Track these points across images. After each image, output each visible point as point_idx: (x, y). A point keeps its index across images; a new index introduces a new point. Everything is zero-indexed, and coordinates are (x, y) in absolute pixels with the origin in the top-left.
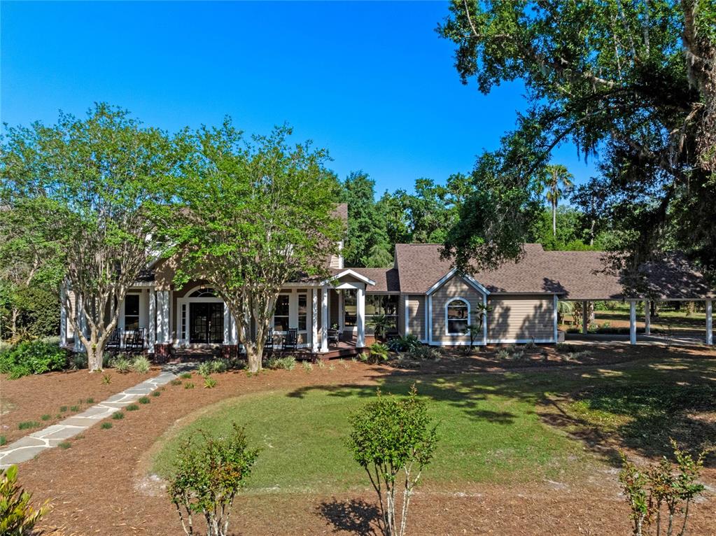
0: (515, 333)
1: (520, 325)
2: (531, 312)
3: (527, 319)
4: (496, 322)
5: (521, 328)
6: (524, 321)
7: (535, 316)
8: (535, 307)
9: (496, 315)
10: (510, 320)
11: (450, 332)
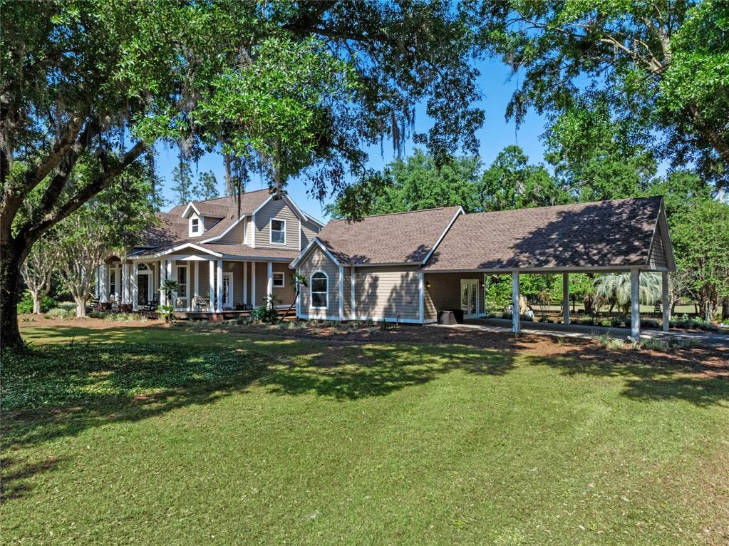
0: (383, 307)
1: (387, 297)
2: (399, 282)
3: (394, 290)
4: (366, 294)
5: (389, 300)
6: (392, 293)
7: (401, 286)
8: (402, 277)
9: (367, 286)
10: (379, 292)
11: (313, 305)
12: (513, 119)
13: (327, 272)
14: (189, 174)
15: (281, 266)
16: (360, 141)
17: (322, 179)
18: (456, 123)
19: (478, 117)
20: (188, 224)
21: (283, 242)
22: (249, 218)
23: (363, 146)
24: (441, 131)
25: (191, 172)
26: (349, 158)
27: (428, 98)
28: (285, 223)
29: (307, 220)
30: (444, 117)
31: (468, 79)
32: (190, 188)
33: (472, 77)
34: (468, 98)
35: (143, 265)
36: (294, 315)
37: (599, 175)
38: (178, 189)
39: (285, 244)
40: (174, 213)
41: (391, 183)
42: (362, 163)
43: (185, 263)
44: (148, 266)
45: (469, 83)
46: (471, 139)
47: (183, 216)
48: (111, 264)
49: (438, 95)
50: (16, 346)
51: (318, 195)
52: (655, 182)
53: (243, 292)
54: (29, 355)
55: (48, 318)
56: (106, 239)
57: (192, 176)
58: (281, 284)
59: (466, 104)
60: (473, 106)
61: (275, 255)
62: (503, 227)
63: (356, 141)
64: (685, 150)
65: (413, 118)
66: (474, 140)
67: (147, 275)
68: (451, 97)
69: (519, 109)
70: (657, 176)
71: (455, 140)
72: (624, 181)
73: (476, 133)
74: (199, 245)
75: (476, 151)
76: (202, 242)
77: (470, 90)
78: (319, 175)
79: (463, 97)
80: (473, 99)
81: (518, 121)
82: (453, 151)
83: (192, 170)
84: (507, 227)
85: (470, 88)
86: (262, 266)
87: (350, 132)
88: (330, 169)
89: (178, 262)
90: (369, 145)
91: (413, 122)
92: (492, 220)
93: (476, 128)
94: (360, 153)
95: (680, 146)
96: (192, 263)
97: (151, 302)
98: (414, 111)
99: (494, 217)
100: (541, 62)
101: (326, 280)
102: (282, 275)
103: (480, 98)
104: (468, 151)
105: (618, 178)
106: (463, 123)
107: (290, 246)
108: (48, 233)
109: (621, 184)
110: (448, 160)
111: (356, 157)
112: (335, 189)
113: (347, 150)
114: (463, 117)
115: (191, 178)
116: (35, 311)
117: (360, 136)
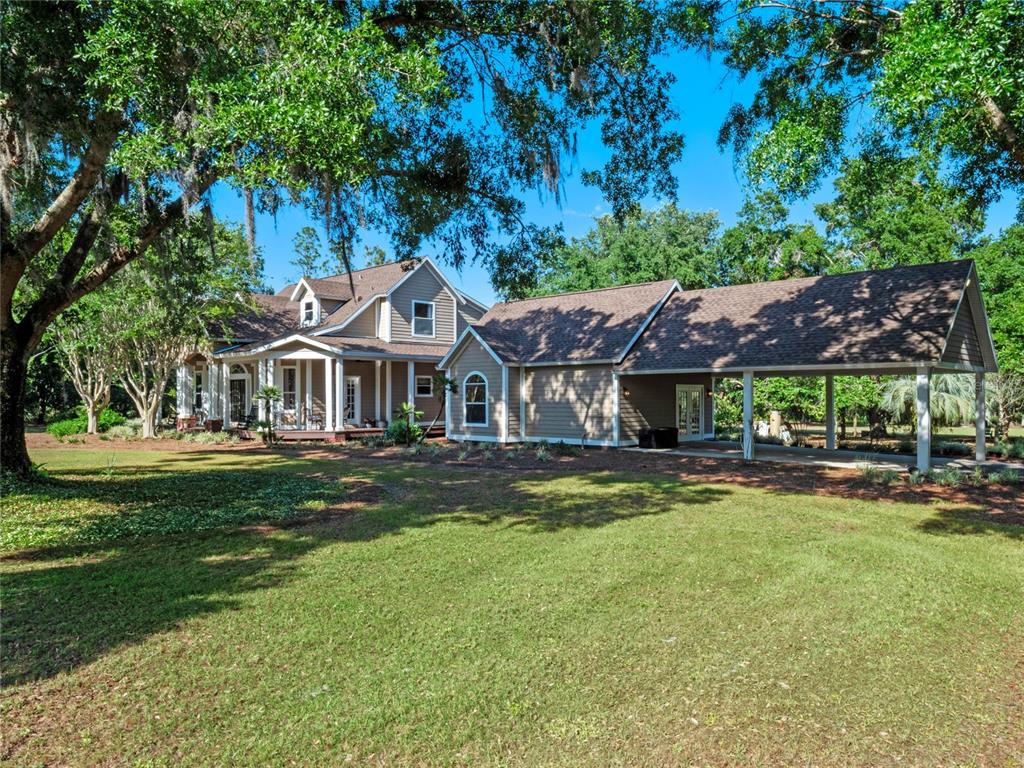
11: (468, 421)
12: (730, 147)
13: (485, 375)
14: (316, 243)
15: (425, 366)
16: (511, 184)
17: (458, 239)
18: (645, 155)
19: (676, 144)
20: (299, 310)
21: (431, 334)
22: (382, 300)
23: (515, 191)
24: (622, 166)
25: (318, 240)
26: (498, 209)
27: (602, 118)
28: (434, 307)
29: (465, 302)
30: (628, 147)
31: (659, 88)
32: (318, 263)
33: (665, 84)
34: (660, 117)
35: (238, 366)
36: (443, 435)
37: (890, 232)
38: (301, 262)
39: (434, 336)
40: (283, 295)
41: (563, 244)
42: (516, 215)
43: (293, 362)
44: (245, 368)
45: (660, 95)
46: (666, 177)
47: (292, 299)
48: (194, 364)
49: (616, 114)
50: (21, 470)
51: (453, 260)
52: (983, 243)
53: (374, 403)
54: (40, 482)
55: (104, 439)
56: (162, 326)
57: (320, 246)
58: (429, 393)
59: (656, 126)
60: (667, 129)
61: (418, 352)
62: (734, 308)
63: (506, 184)
64: (988, 184)
65: (575, 144)
66: (670, 179)
67: (244, 380)
68: (635, 116)
69: (740, 133)
70: (985, 234)
71: (643, 179)
72: (928, 240)
73: (672, 168)
74: (311, 337)
75: (672, 194)
76: (316, 334)
77: (664, 106)
78: (453, 232)
79: (653, 116)
80: (668, 119)
81: (737, 150)
82: (641, 196)
83: (320, 237)
84: (741, 308)
85: (661, 101)
86: (399, 366)
87: (497, 171)
88: (469, 224)
89: (284, 362)
90: (523, 190)
91: (575, 151)
92: (720, 299)
93: (672, 160)
94: (512, 201)
95: (979, 179)
96: (303, 362)
97: (249, 417)
98: (575, 135)
99: (722, 294)
100: (782, 63)
101: (484, 386)
102: (429, 380)
103: (677, 116)
104: (662, 195)
105: (920, 236)
106: (654, 154)
107: (441, 339)
108: (66, 315)
109: (923, 244)
110: (632, 208)
111: (507, 208)
112: (478, 253)
113: (493, 198)
114: (654, 146)
115: (318, 248)
116: (89, 431)
117: (511, 177)
